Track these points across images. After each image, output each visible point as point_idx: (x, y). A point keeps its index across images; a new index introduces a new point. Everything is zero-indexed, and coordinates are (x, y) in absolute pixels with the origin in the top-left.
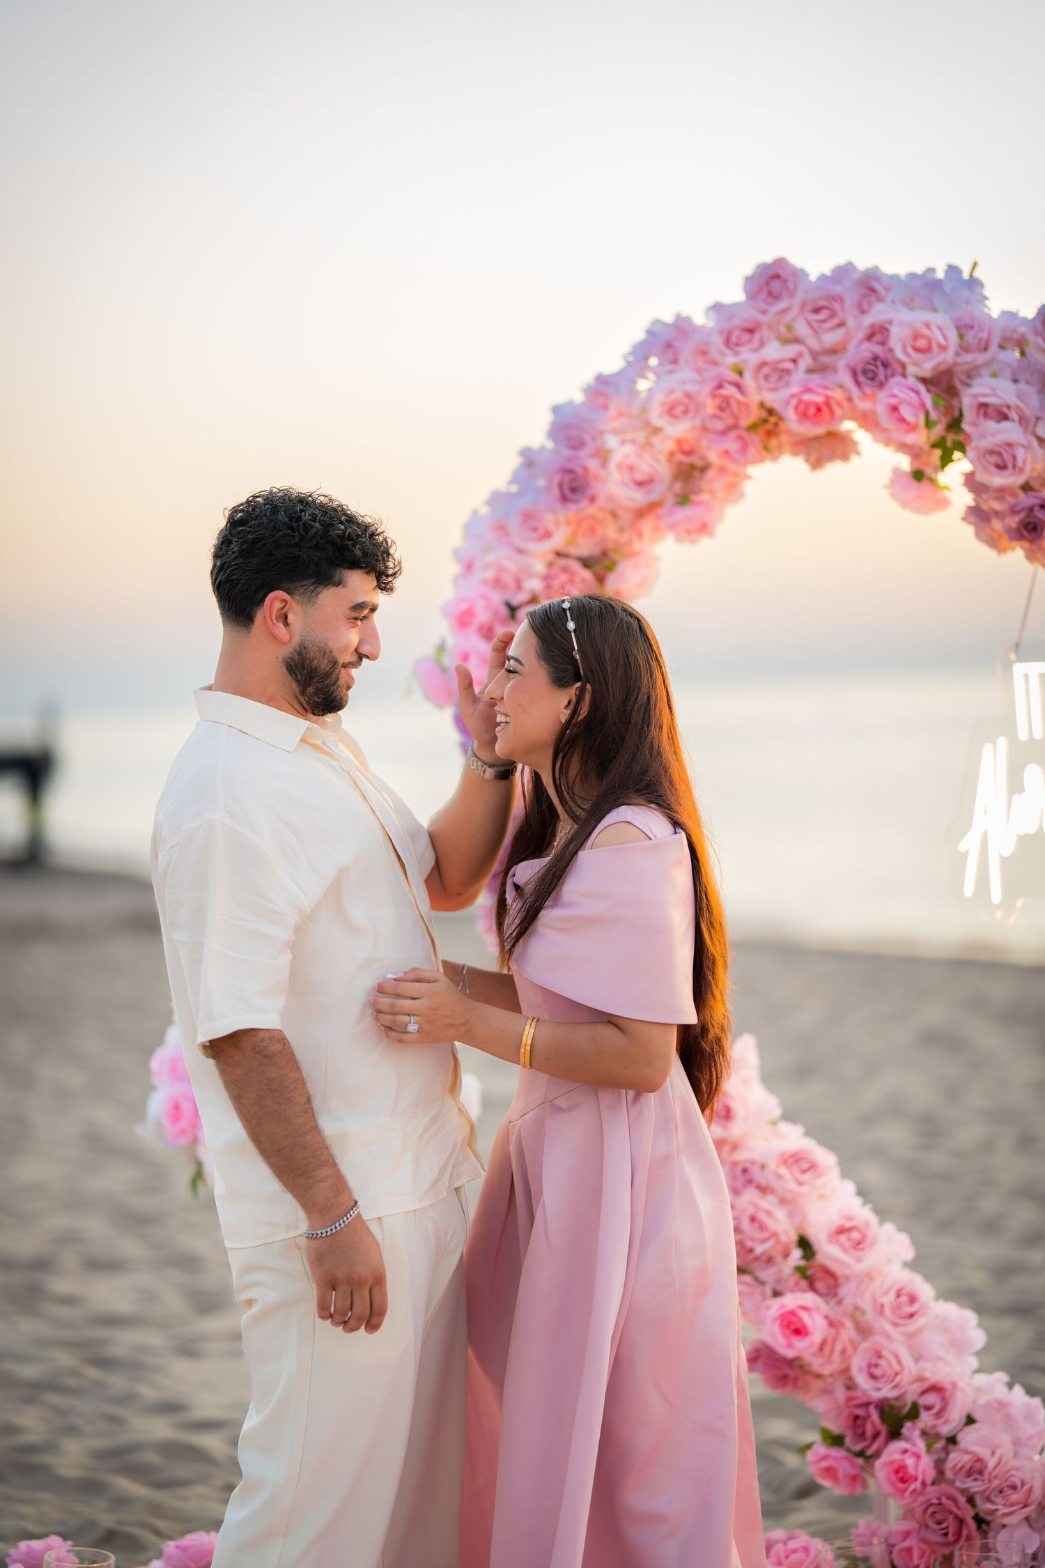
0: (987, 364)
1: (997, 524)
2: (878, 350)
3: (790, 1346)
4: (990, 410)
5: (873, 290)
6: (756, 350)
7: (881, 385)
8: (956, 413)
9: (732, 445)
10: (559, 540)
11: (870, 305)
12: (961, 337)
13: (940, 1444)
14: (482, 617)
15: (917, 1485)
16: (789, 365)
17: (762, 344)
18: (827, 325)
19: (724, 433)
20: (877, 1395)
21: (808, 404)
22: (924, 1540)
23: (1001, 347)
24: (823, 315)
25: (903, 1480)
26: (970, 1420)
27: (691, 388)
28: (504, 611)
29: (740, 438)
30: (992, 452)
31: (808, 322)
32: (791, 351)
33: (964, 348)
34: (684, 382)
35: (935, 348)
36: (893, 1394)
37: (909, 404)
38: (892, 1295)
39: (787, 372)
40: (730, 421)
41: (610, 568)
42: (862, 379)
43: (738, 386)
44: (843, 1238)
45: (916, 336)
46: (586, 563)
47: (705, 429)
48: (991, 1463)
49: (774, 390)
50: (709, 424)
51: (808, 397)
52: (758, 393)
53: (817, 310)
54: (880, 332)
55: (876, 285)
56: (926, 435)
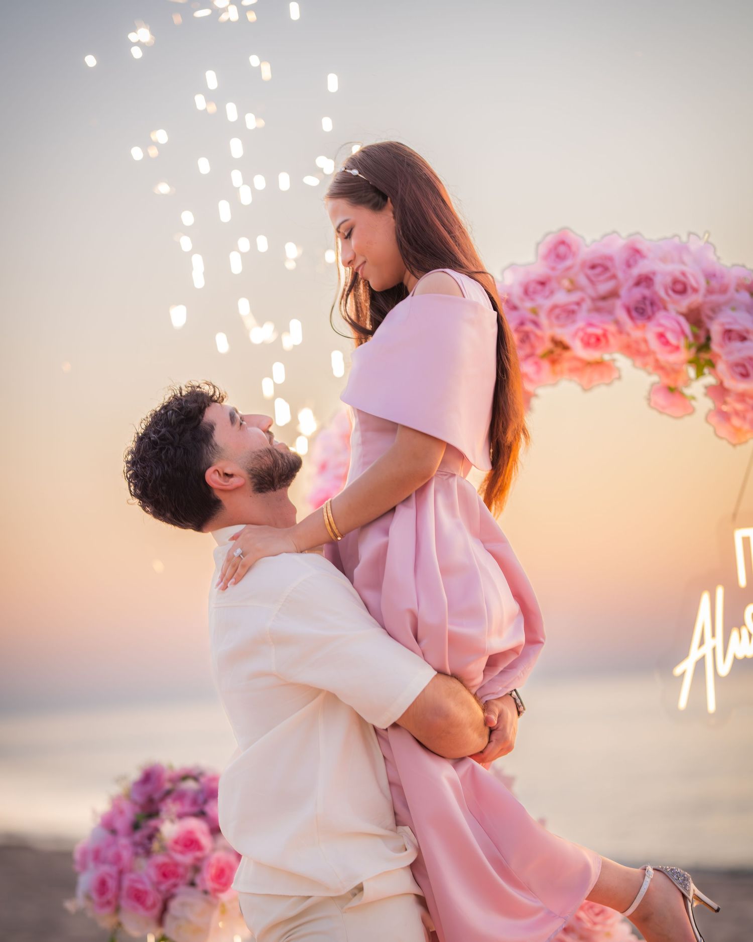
0: (727, 303)
1: (736, 421)
2: (647, 292)
4: (733, 335)
5: (639, 252)
6: (547, 297)
7: (649, 318)
8: (703, 340)
9: (530, 369)
11: (636, 262)
12: (708, 283)
16: (575, 307)
17: (552, 292)
18: (602, 278)
21: (590, 336)
23: (737, 291)
24: (598, 270)
29: (536, 363)
30: (737, 365)
31: (588, 278)
32: (575, 297)
33: (710, 291)
35: (689, 291)
37: (673, 331)
39: (573, 312)
40: (529, 351)
42: (634, 314)
43: (536, 323)
45: (675, 281)
49: (562, 326)
51: (591, 330)
52: (550, 329)
53: (593, 267)
54: (645, 280)
55: (640, 246)
56: (685, 354)
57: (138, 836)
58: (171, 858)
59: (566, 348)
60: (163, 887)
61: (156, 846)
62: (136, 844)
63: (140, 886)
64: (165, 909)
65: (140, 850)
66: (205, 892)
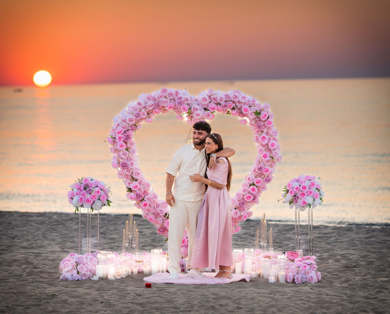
2: (181, 100)
4: (195, 109)
7: (182, 105)
9: (157, 111)
11: (178, 95)
12: (191, 99)
16: (167, 101)
17: (163, 98)
18: (171, 96)
19: (156, 109)
23: (194, 101)
24: (171, 95)
27: (153, 103)
28: (124, 131)
30: (197, 114)
31: (168, 96)
33: (191, 101)
34: (152, 103)
35: (188, 100)
37: (186, 107)
40: (158, 108)
42: (179, 104)
43: (160, 103)
45: (186, 99)
46: (134, 125)
47: (154, 108)
49: (165, 104)
50: (155, 108)
52: (162, 105)
53: (169, 94)
54: (181, 98)
55: (178, 92)
56: (188, 111)
58: (95, 194)
60: (93, 200)
63: (89, 199)
64: (94, 203)
65: (88, 193)
66: (101, 200)
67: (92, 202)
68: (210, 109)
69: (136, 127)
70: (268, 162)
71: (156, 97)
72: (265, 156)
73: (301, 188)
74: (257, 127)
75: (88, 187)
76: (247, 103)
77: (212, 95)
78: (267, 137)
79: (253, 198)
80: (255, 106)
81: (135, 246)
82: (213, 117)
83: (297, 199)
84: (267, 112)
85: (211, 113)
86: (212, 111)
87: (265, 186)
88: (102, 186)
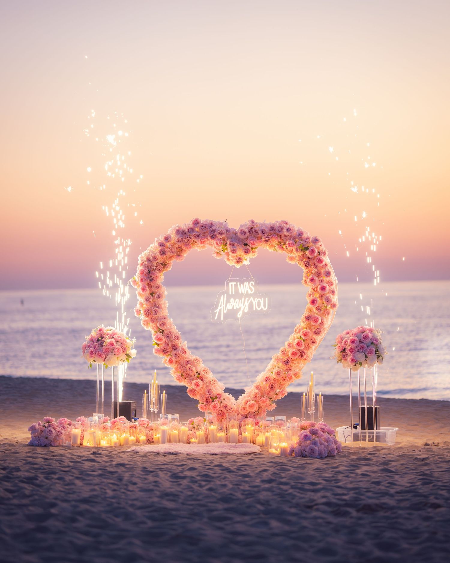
2: (214, 234)
3: (197, 388)
4: (231, 244)
5: (212, 224)
7: (214, 239)
8: (225, 244)
10: (159, 261)
11: (212, 227)
12: (227, 232)
13: (220, 403)
14: (145, 273)
15: (217, 408)
16: (199, 235)
17: (194, 231)
18: (204, 229)
20: (210, 395)
21: (202, 241)
22: (218, 416)
23: (232, 234)
24: (204, 227)
25: (215, 408)
26: (224, 399)
28: (148, 272)
30: (232, 250)
31: (202, 229)
33: (227, 234)
35: (223, 234)
36: (212, 395)
37: (219, 242)
38: (212, 380)
40: (188, 243)
41: (165, 265)
42: (211, 238)
43: (190, 238)
44: (204, 371)
45: (220, 232)
46: (162, 264)
47: (184, 244)
48: (228, 405)
49: (196, 239)
52: (193, 239)
53: (202, 227)
54: (214, 231)
55: (213, 223)
56: (221, 247)
57: (99, 342)
58: (107, 347)
59: (196, 242)
60: (106, 353)
61: (104, 344)
62: (99, 344)
64: (106, 358)
66: (115, 354)
67: (104, 356)
68: (250, 245)
69: (164, 267)
70: (319, 310)
71: (186, 230)
72: (313, 302)
73: (349, 341)
74: (305, 266)
75: (102, 337)
76: (293, 235)
77: (254, 227)
78: (316, 278)
79: (299, 354)
80: (302, 240)
81: (157, 410)
82: (253, 254)
83: (345, 356)
84: (318, 248)
85: (252, 248)
86: (253, 246)
87: (315, 339)
88: (118, 337)
